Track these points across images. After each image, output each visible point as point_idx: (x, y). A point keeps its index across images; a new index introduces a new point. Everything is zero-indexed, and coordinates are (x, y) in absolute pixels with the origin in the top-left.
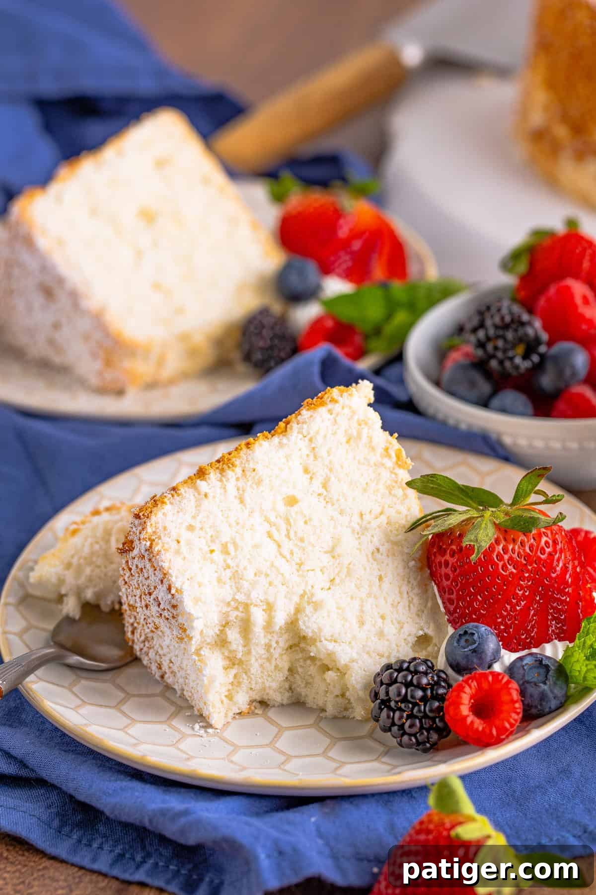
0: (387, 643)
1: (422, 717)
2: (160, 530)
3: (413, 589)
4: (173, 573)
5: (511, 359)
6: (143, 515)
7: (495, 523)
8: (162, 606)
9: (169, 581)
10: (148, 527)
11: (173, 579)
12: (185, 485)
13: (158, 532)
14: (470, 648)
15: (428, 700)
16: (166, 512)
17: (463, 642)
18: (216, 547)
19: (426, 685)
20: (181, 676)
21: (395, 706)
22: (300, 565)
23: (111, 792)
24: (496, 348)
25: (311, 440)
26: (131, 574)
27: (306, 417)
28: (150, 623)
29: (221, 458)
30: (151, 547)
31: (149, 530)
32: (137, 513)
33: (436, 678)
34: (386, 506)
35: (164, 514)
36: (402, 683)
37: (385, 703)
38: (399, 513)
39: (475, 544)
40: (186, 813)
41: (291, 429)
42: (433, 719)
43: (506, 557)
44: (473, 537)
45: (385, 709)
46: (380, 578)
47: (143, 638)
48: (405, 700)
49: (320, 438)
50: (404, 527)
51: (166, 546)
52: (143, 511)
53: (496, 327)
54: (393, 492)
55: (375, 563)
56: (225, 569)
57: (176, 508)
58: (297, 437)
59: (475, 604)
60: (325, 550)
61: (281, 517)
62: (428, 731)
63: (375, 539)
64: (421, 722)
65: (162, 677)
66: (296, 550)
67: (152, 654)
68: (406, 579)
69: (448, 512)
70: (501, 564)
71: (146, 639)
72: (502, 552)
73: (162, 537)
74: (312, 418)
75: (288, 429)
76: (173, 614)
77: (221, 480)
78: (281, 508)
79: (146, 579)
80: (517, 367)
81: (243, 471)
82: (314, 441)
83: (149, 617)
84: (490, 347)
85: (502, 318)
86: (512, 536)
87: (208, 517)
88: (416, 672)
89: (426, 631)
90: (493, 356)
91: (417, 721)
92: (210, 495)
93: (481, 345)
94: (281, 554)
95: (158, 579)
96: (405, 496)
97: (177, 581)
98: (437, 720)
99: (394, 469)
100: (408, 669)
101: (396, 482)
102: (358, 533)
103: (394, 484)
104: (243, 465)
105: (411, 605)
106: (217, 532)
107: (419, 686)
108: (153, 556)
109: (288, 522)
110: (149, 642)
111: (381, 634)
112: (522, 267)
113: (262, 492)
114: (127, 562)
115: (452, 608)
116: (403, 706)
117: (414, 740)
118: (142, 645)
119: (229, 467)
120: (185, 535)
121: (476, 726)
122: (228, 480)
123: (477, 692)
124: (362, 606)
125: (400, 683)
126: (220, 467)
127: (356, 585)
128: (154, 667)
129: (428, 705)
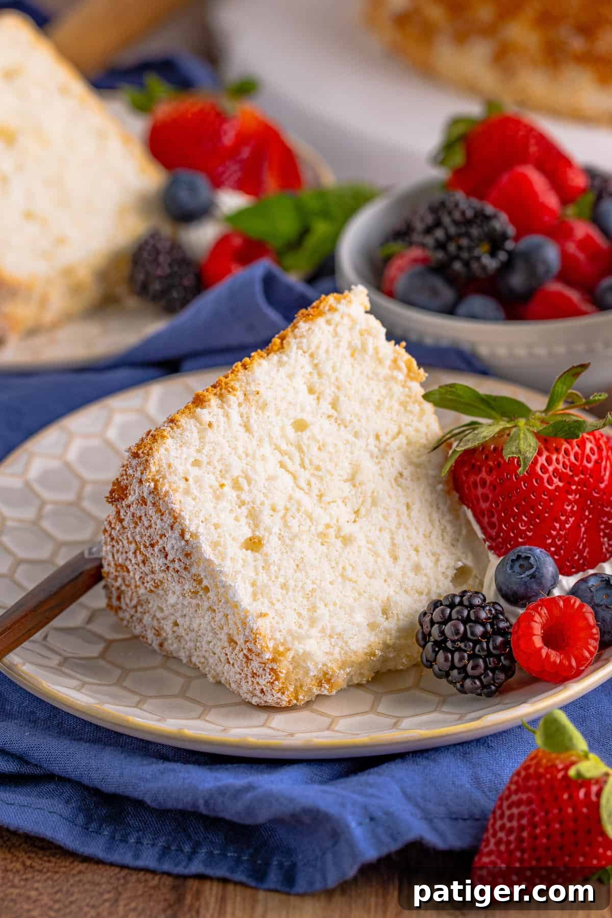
0: (425, 579)
1: (486, 656)
2: (164, 469)
3: (443, 515)
4: (186, 515)
5: (478, 259)
6: (142, 453)
7: (534, 432)
8: (170, 557)
9: (182, 525)
10: (151, 465)
11: (187, 522)
12: (183, 415)
13: (162, 471)
14: (528, 573)
15: (490, 637)
16: (168, 447)
17: (517, 567)
18: (228, 482)
19: (485, 619)
20: (191, 640)
21: (453, 647)
22: (320, 496)
23: (148, 777)
24: (460, 248)
25: (312, 356)
26: (123, 527)
27: (303, 330)
28: (148, 582)
29: (217, 383)
30: (156, 488)
31: (153, 469)
32: (136, 451)
33: (493, 612)
34: (403, 425)
35: (166, 450)
36: (458, 619)
37: (440, 645)
38: (417, 431)
39: (519, 455)
40: (250, 788)
41: (289, 344)
42: (498, 657)
43: (551, 469)
44: (514, 449)
45: (441, 651)
46: (408, 506)
47: (134, 602)
48: (464, 638)
49: (321, 351)
50: (425, 446)
51: (174, 486)
52: (141, 448)
53: (456, 223)
54: (408, 408)
55: (400, 489)
56: (240, 507)
57: (179, 441)
58: (297, 353)
59: (520, 525)
60: (344, 478)
61: (291, 444)
62: (493, 670)
63: (396, 463)
64: (485, 662)
65: (161, 645)
66: (313, 480)
67: (147, 619)
68: (435, 507)
69: (473, 426)
70: (545, 476)
71: (139, 603)
72: (546, 464)
73: (167, 475)
74: (310, 331)
75: (285, 345)
76: (186, 564)
77: (222, 408)
78: (291, 433)
79: (147, 528)
80: (484, 268)
81: (245, 395)
82: (315, 356)
83: (147, 575)
84: (452, 248)
85: (463, 213)
86: (554, 445)
87: (214, 450)
88: (471, 606)
89: (465, 561)
90: (457, 257)
91: (481, 662)
92: (215, 425)
93: (441, 246)
94: (298, 486)
95: (167, 525)
96: (422, 411)
97: (192, 524)
98: (502, 658)
99: (405, 382)
100: (461, 603)
101: (410, 397)
102: (377, 457)
103: (408, 399)
104: (243, 389)
105: (445, 534)
106: (226, 466)
107: (478, 621)
108: (160, 499)
109: (300, 449)
110: (142, 605)
111: (417, 568)
112: (459, 158)
113: (268, 417)
114: (118, 512)
115: (493, 533)
116: (462, 645)
117: (478, 683)
118: (132, 612)
119: (229, 392)
120: (194, 472)
121: (552, 659)
122: (229, 406)
123: (547, 620)
124: (392, 539)
125: (456, 619)
126: (218, 393)
127: (383, 516)
128: (150, 635)
129: (491, 642)
